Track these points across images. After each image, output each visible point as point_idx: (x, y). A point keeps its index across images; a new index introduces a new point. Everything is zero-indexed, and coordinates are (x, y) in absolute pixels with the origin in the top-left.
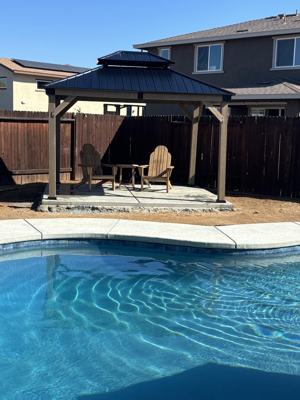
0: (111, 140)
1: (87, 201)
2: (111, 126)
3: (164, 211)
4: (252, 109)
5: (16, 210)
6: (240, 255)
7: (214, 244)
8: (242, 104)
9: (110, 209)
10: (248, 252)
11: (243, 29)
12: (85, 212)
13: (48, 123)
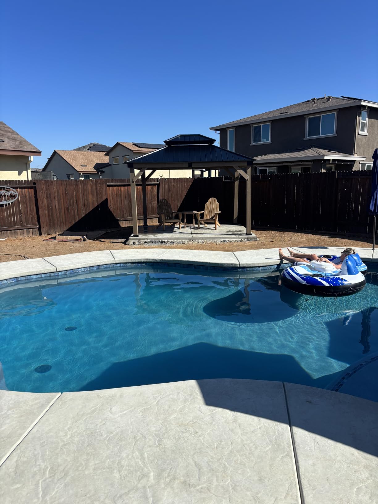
0: (185, 195)
1: (158, 237)
2: (185, 185)
3: (209, 242)
4: (292, 167)
5: (112, 244)
6: (243, 271)
7: (224, 264)
8: (281, 165)
9: (173, 242)
10: (249, 269)
11: (284, 112)
12: (156, 244)
13: (130, 186)
